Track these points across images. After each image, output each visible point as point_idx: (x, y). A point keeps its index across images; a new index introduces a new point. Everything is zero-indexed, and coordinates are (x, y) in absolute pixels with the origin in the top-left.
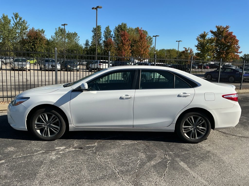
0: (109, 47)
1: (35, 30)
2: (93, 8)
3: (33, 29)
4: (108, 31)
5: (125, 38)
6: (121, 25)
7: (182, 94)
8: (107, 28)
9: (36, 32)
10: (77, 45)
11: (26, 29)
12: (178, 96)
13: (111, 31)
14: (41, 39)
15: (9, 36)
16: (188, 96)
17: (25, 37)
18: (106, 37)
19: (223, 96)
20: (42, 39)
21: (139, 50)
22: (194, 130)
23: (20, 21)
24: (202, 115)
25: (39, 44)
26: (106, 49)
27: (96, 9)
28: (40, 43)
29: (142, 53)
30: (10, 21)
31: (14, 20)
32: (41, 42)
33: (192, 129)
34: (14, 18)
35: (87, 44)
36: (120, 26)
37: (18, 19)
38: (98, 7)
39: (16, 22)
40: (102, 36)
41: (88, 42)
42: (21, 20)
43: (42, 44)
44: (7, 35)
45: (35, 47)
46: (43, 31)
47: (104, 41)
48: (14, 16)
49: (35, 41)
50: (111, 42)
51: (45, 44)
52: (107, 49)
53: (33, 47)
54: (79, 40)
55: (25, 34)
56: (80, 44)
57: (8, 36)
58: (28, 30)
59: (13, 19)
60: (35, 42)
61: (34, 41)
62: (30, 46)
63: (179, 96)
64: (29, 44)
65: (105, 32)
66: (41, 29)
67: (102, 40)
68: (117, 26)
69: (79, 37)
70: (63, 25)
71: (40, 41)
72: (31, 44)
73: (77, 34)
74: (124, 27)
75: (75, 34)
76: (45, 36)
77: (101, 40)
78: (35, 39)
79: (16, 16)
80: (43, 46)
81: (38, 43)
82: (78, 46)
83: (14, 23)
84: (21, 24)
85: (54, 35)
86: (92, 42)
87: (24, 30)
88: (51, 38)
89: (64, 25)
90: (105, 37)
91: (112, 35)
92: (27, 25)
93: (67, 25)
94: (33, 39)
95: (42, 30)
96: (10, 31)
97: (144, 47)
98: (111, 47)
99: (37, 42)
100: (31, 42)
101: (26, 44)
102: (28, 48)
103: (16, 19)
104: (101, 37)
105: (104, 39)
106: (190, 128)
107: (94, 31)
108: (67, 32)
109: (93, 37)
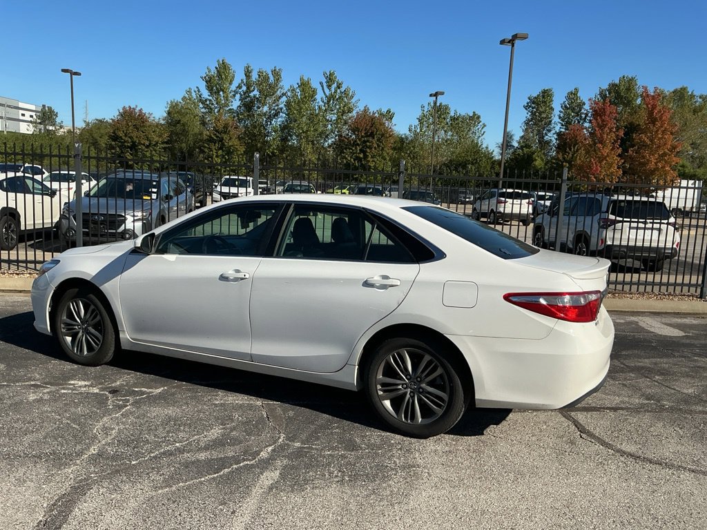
0: (570, 149)
1: (370, 113)
2: (503, 42)
3: (366, 110)
4: (573, 104)
5: (603, 121)
6: (617, 82)
7: (377, 279)
8: (573, 96)
9: (373, 119)
10: (475, 149)
11: (350, 110)
12: (363, 285)
13: (584, 104)
14: (383, 135)
15: (310, 131)
16: (392, 286)
17: (345, 131)
18: (567, 122)
19: (507, 297)
20: (385, 134)
21: (644, 157)
22: (412, 394)
23: (338, 91)
24: (433, 351)
25: (375, 148)
26: (560, 156)
27: (512, 42)
28: (379, 146)
29: (652, 166)
30: (314, 92)
31: (324, 91)
32: (382, 142)
33: (405, 388)
34: (325, 85)
35: (506, 143)
36: (614, 88)
37: (334, 86)
38: (515, 37)
39: (328, 95)
40: (556, 119)
41: (511, 137)
42: (339, 88)
43: (383, 149)
44: (305, 129)
45: (366, 157)
46: (389, 115)
47: (559, 135)
48: (324, 81)
49: (368, 141)
50: (576, 137)
51: (392, 149)
52: (564, 158)
53: (361, 156)
54: (482, 135)
55: (346, 123)
56: (484, 146)
57: (307, 131)
58: (354, 113)
59: (322, 86)
60: (368, 144)
61: (365, 142)
62: (354, 154)
63: (367, 284)
64: (353, 150)
65: (566, 106)
66: (384, 110)
67: (553, 132)
68: (606, 86)
69: (484, 126)
70: (434, 96)
71: (379, 140)
72: (358, 148)
73: (479, 117)
74: (628, 89)
75: (475, 118)
76: (394, 128)
77: (549, 131)
78: (367, 136)
79: (330, 79)
80: (385, 154)
81: (375, 145)
82: (478, 152)
83: (324, 96)
84: (340, 99)
85: (417, 122)
86: (522, 137)
87: (344, 112)
88: (408, 133)
89: (436, 95)
90: (562, 120)
91: (587, 115)
92: (353, 100)
93: (442, 93)
94: (362, 137)
95: (389, 111)
96: (312, 118)
97: (659, 147)
98: (577, 151)
99: (373, 143)
100: (358, 145)
101: (346, 149)
102: (349, 159)
103: (329, 87)
104: (551, 121)
105: (558, 128)
106: (400, 387)
107: (530, 107)
108: (452, 114)
109: (527, 123)
